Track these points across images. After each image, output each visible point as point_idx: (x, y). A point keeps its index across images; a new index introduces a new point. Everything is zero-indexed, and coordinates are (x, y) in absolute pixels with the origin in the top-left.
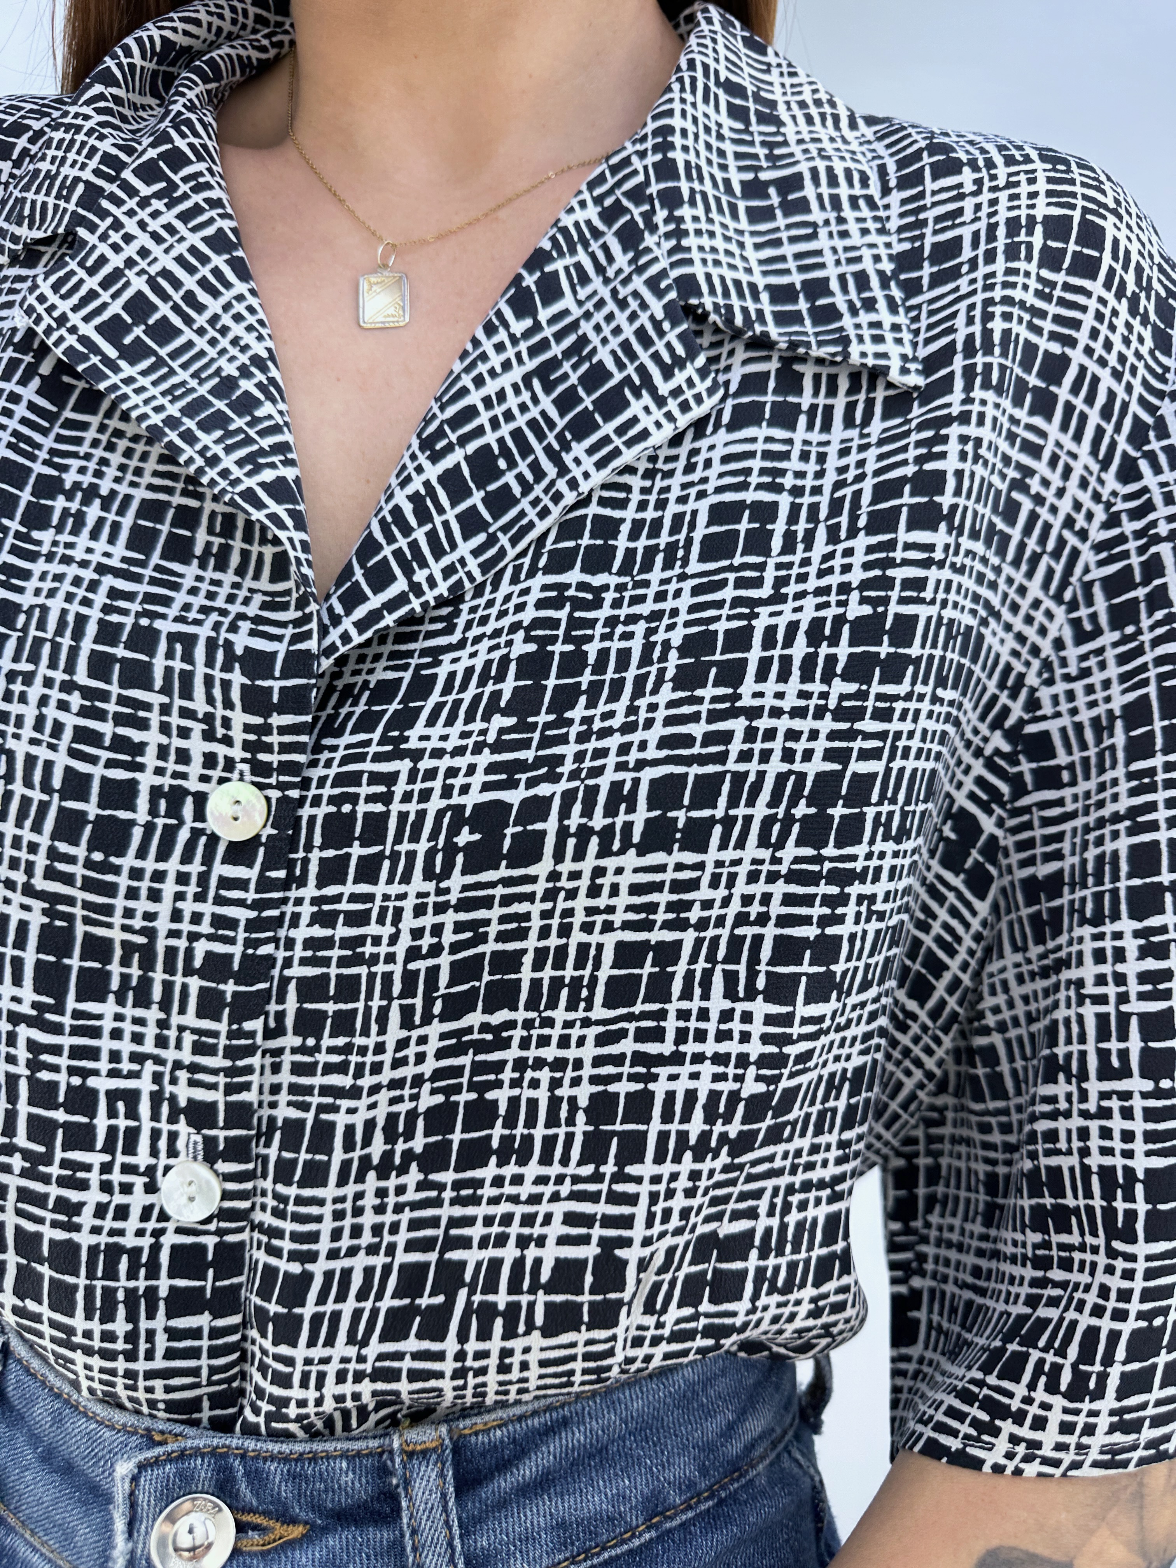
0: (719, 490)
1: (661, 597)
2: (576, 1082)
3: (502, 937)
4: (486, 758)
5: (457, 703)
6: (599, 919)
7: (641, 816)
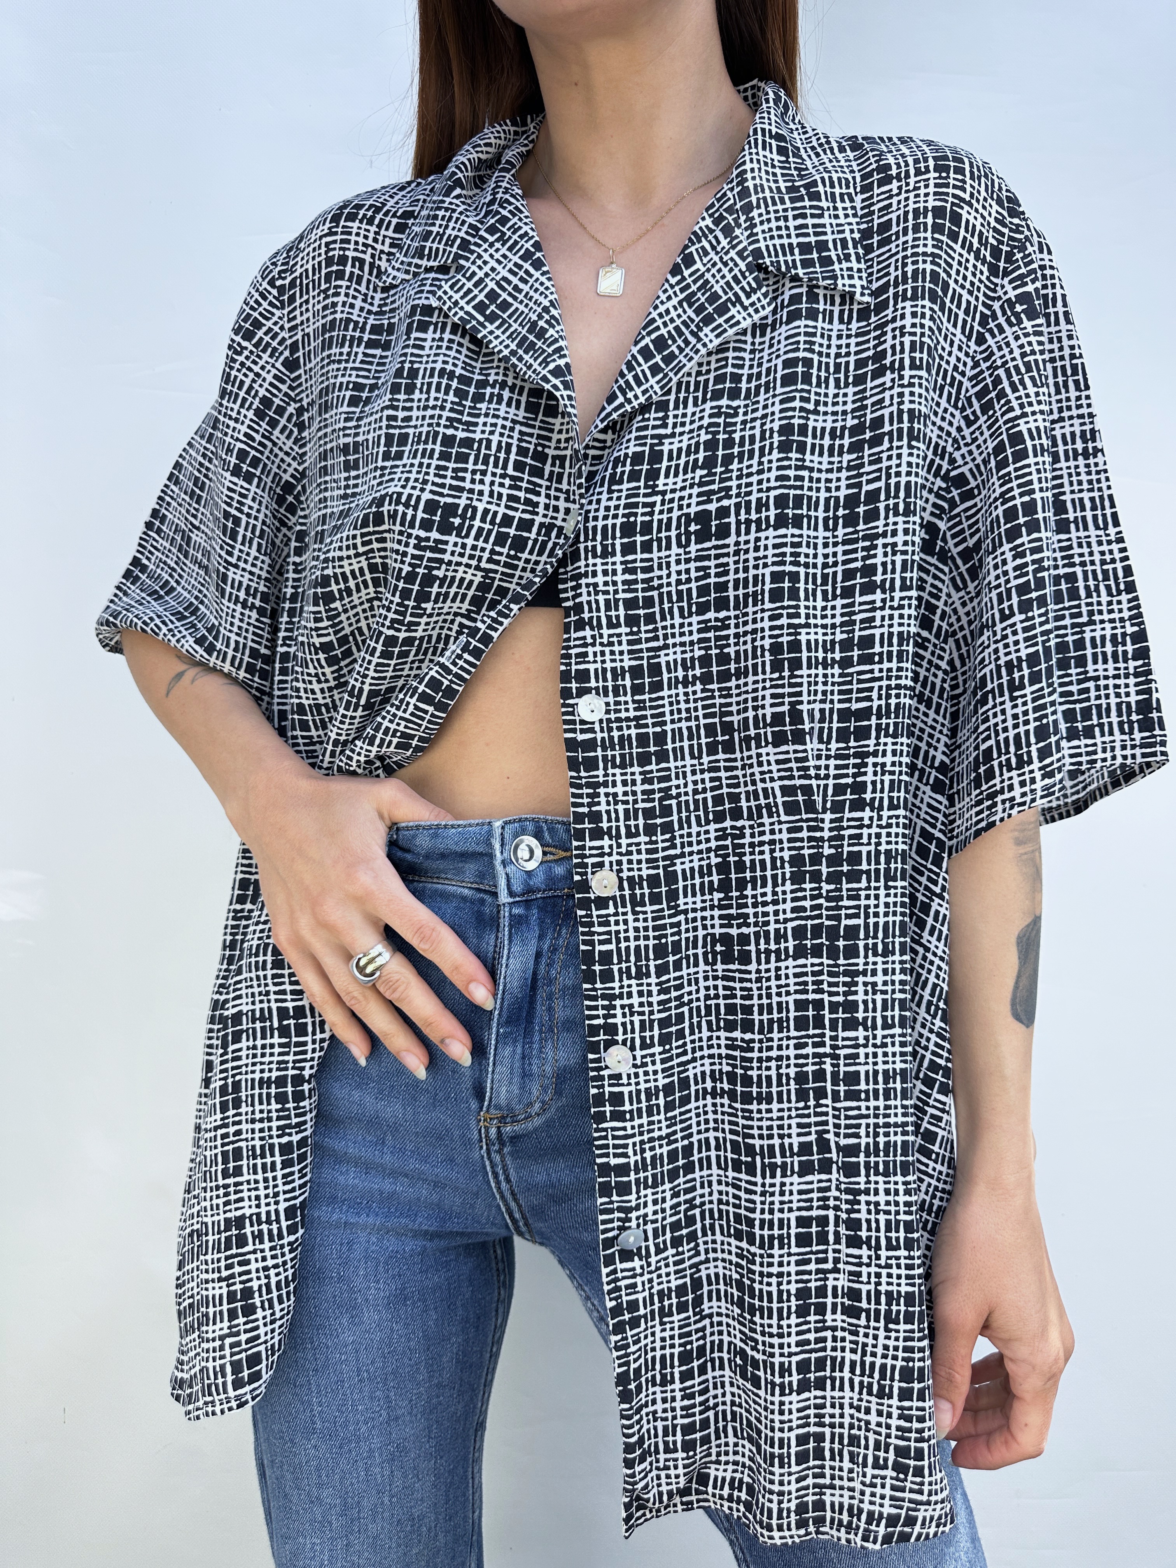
0: (786, 353)
1: (765, 407)
2: (763, 638)
3: (717, 575)
4: (696, 490)
5: (677, 466)
6: (761, 562)
7: (772, 513)
